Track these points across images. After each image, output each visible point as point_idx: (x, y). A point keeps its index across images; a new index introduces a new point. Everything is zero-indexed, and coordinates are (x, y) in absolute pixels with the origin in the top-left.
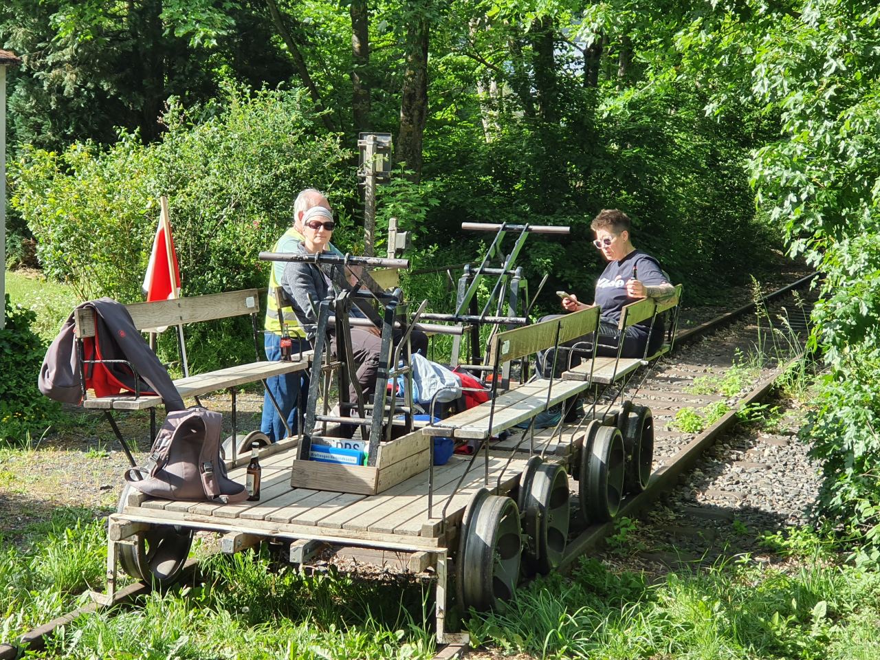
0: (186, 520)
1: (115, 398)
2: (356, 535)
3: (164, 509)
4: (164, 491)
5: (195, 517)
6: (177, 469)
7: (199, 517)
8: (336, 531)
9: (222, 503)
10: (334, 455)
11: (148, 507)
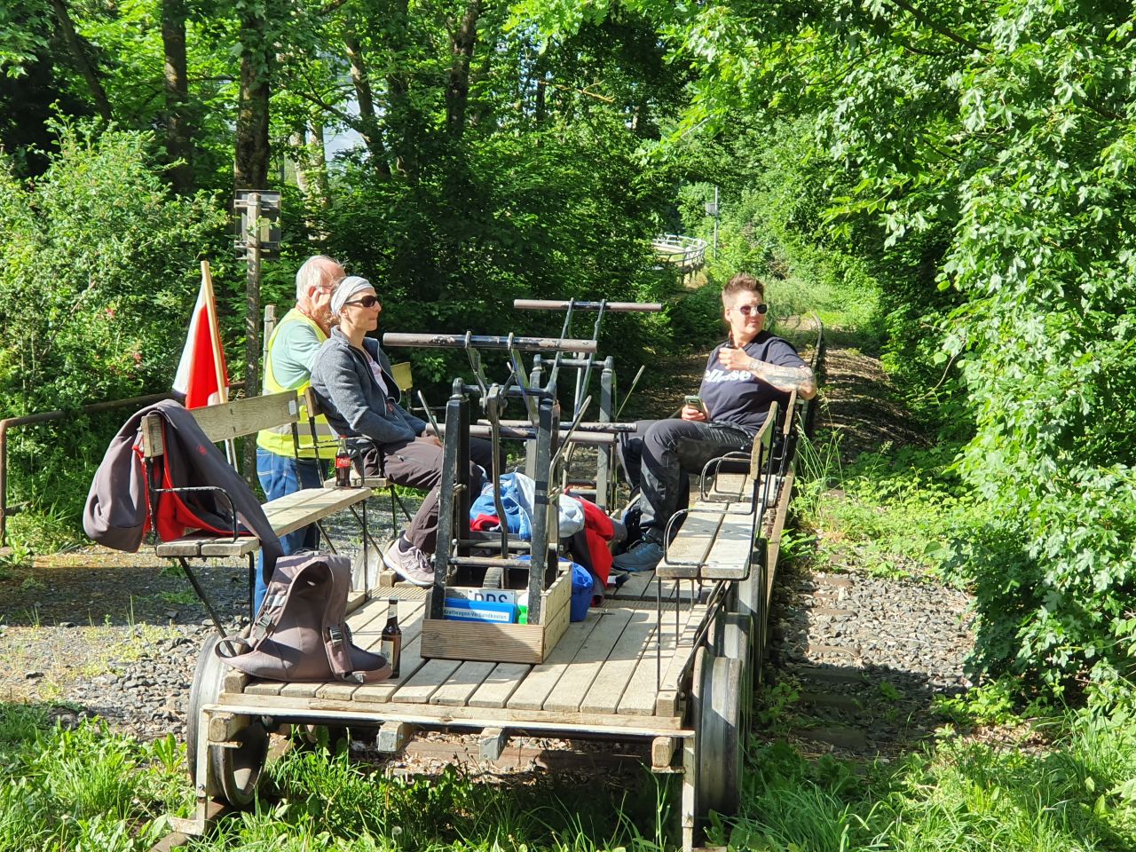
0: (312, 709)
1: (203, 541)
2: (563, 718)
3: (279, 694)
4: (275, 669)
5: (325, 703)
6: (291, 637)
7: (332, 704)
8: (534, 714)
9: (358, 684)
10: (477, 611)
11: (254, 692)
